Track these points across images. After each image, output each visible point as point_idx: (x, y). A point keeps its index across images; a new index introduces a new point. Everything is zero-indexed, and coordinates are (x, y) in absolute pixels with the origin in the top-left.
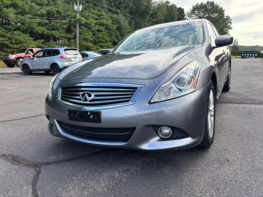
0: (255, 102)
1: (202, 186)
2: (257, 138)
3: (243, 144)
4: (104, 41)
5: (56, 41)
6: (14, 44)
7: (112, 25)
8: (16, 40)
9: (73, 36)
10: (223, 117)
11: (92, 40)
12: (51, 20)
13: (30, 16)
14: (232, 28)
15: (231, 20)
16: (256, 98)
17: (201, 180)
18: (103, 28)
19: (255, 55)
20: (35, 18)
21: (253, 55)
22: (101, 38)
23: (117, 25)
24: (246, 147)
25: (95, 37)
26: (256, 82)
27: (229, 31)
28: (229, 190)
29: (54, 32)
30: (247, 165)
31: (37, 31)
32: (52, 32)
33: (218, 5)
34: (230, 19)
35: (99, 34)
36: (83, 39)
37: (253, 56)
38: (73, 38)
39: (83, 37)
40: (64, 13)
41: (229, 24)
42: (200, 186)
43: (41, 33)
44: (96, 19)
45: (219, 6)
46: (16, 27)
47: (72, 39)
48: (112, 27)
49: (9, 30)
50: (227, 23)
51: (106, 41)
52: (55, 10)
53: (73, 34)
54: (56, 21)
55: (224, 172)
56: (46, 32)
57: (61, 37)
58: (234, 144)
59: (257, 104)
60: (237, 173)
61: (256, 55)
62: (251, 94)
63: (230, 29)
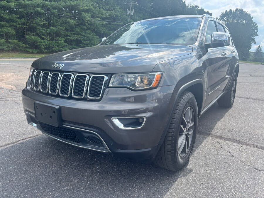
13: (99, 19)
14: (258, 35)
20: (102, 21)
27: (255, 38)
31: (100, 31)
33: (246, 12)
34: (257, 26)
40: (120, 17)
41: (256, 31)
45: (248, 13)
49: (84, 29)
50: (253, 29)
52: (114, 14)
63: (256, 36)
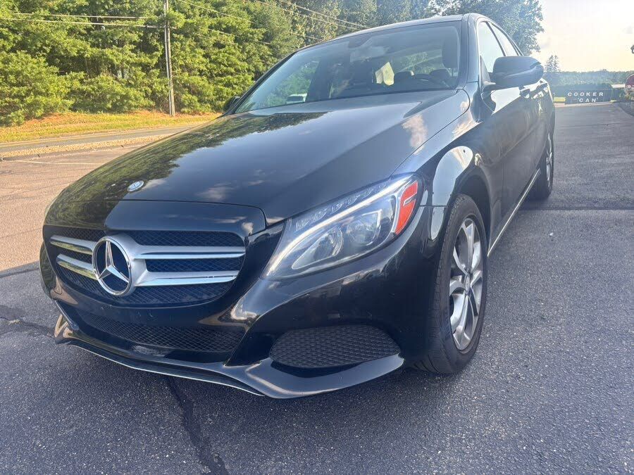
0: (596, 205)
1: (497, 363)
2: (600, 277)
3: (571, 288)
4: (233, 70)
5: (116, 74)
6: (12, 85)
7: (252, 30)
8: (18, 74)
9: (155, 61)
10: (530, 238)
11: (205, 69)
12: (101, 20)
13: (47, 13)
14: (543, 30)
15: (539, 9)
16: (600, 197)
17: (494, 354)
18: (229, 39)
19: (597, 94)
20: (60, 19)
21: (594, 94)
22: (226, 63)
23: (264, 30)
24: (578, 293)
25: (210, 62)
26: (600, 161)
27: (535, 37)
28: (546, 366)
29: (107, 51)
30: (580, 324)
31: (66, 50)
32: (104, 50)
34: (538, 6)
35: (220, 52)
36: (181, 66)
37: (594, 97)
38: (157, 66)
39: (181, 63)
41: (537, 20)
42: (493, 363)
43: (76, 54)
44: (212, 15)
46: (14, 42)
47: (153, 68)
48: (252, 34)
50: (530, 16)
51: (238, 71)
53: (156, 55)
54: (112, 24)
55: (537, 337)
56: (91, 52)
57: (128, 62)
58: (555, 289)
59: (600, 209)
60: (561, 339)
61: (601, 94)
62: (589, 187)
63: (538, 32)
